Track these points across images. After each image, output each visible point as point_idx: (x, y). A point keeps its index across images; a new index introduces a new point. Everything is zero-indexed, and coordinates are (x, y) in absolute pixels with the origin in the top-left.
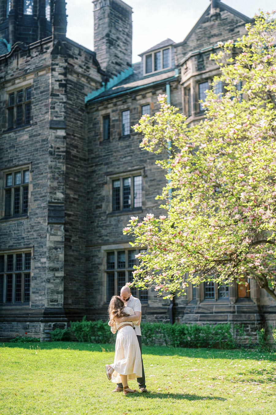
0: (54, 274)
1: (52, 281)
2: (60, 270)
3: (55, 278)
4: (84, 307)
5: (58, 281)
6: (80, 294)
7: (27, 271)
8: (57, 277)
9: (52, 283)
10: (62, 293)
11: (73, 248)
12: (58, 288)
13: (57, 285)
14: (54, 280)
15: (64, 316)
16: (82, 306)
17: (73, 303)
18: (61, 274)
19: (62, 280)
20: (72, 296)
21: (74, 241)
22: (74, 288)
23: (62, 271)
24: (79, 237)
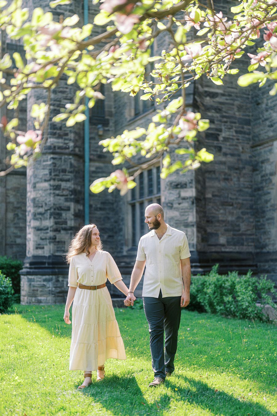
0: (179, 194)
1: (176, 205)
2: (188, 185)
3: (181, 201)
4: (251, 249)
5: (185, 205)
6: (243, 227)
7: (158, 195)
8: (184, 199)
9: (177, 209)
10: (193, 226)
11: (224, 150)
12: (186, 218)
13: (184, 212)
14: (179, 204)
15: (198, 264)
16: (248, 248)
17: (228, 243)
18: (191, 192)
19: (193, 203)
20: (226, 230)
21: (226, 139)
22: (230, 218)
23: (191, 187)
24: (237, 132)
